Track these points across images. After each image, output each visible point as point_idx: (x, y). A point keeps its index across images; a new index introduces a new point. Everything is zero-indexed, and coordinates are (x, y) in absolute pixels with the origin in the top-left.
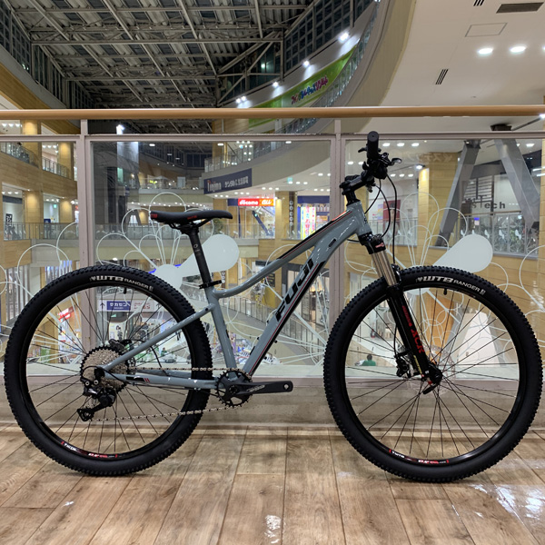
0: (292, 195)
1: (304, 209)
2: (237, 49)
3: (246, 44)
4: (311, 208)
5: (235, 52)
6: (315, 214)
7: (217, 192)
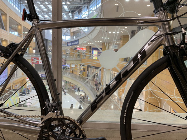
0: (90, 47)
1: (94, 51)
2: (77, 7)
3: (79, 6)
4: (96, 51)
5: (76, 8)
6: (97, 52)
7: (70, 46)
